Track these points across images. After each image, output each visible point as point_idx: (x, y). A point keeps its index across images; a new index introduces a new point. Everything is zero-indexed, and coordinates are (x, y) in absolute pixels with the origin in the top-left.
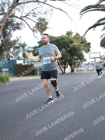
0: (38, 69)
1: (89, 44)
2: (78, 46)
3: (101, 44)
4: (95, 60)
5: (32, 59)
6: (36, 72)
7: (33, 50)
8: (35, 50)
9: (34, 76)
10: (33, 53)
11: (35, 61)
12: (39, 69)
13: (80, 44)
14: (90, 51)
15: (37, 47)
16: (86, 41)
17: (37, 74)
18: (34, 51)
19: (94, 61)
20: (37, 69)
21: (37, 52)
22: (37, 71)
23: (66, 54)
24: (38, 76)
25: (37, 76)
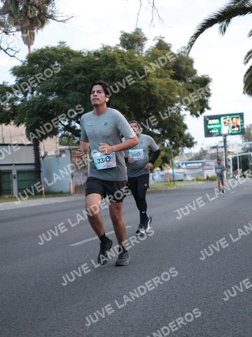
0: (14, 173)
1: (204, 82)
2: (164, 89)
3: (246, 83)
4: (225, 141)
6: (5, 186)
8: (4, 101)
12: (19, 172)
13: (172, 81)
14: (208, 108)
16: (195, 72)
17: (10, 191)
19: (222, 144)
20: (9, 172)
21: (8, 109)
22: (10, 182)
24: (14, 199)
25: (7, 200)
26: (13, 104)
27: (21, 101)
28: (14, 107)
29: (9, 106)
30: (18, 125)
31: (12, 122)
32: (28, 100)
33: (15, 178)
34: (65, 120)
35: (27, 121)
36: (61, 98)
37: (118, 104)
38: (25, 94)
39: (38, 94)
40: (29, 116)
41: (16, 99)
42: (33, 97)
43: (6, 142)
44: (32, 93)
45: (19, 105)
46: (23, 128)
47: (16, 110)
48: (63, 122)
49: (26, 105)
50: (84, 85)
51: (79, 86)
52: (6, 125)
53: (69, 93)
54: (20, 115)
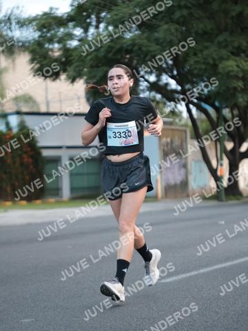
5: (28, 99)
7: (37, 35)
8: (51, 41)
9: (38, 208)
10: (32, 61)
11: (43, 109)
15: (61, 22)
17: (56, 191)
18: (39, 44)
20: (56, 161)
21: (57, 54)
24: (60, 203)
25: (52, 206)
26: (65, 46)
27: (79, 40)
28: (67, 51)
29: (60, 49)
30: (73, 80)
31: (63, 77)
32: (90, 38)
34: (151, 73)
35: (89, 72)
36: (146, 35)
38: (86, 30)
39: (106, 28)
40: (92, 67)
41: (70, 36)
42: (99, 34)
43: (52, 110)
44: (97, 27)
45: (76, 48)
46: (80, 86)
47: (71, 56)
48: (146, 77)
50: (185, 12)
51: (177, 15)
52: (54, 80)
53: (160, 26)
54: (77, 64)
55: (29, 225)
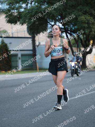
0: (19, 56)
5: (5, 32)
6: (13, 64)
7: (8, 7)
8: (13, 9)
10: (6, 17)
11: (11, 36)
12: (22, 55)
15: (17, 2)
17: (16, 67)
18: (9, 10)
20: (16, 55)
21: (16, 14)
22: (17, 61)
23: (88, 21)
24: (18, 72)
26: (19, 11)
27: (24, 9)
28: (19, 13)
29: (17, 12)
30: (22, 24)
31: (18, 23)
32: (28, 8)
33: (20, 59)
34: (52, 21)
35: (28, 21)
37: (88, 10)
38: (27, 5)
39: (35, 4)
40: (29, 19)
41: (21, 7)
42: (32, 6)
43: (14, 36)
44: (31, 4)
45: (23, 12)
46: (25, 27)
47: (21, 15)
48: (50, 23)
49: (27, 11)
52: (15, 24)
54: (24, 18)
55: (6, 80)
